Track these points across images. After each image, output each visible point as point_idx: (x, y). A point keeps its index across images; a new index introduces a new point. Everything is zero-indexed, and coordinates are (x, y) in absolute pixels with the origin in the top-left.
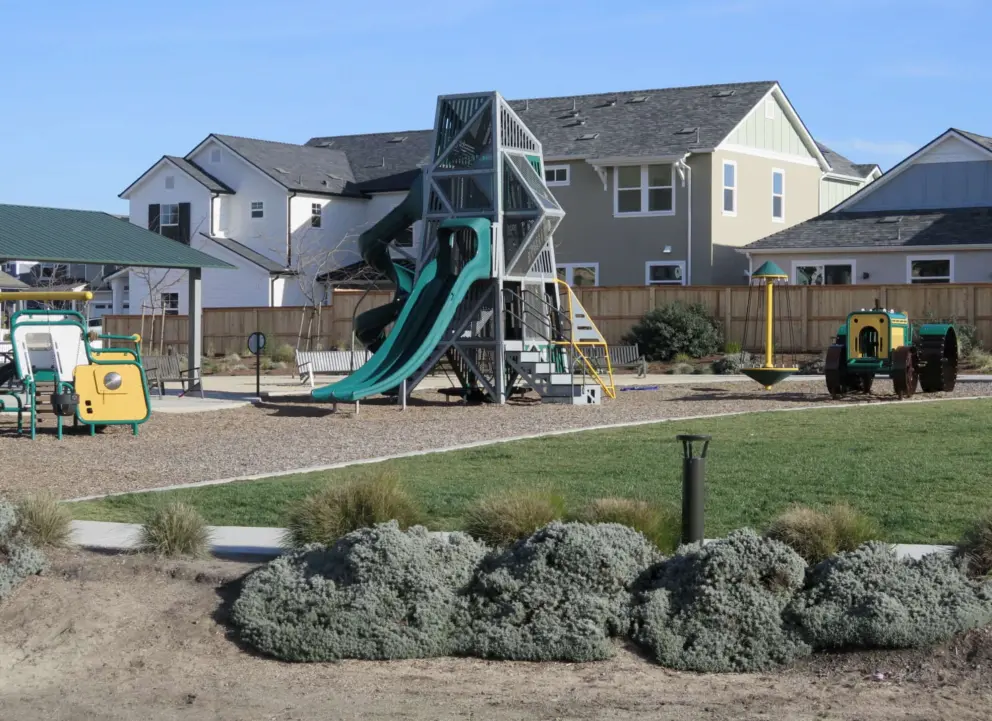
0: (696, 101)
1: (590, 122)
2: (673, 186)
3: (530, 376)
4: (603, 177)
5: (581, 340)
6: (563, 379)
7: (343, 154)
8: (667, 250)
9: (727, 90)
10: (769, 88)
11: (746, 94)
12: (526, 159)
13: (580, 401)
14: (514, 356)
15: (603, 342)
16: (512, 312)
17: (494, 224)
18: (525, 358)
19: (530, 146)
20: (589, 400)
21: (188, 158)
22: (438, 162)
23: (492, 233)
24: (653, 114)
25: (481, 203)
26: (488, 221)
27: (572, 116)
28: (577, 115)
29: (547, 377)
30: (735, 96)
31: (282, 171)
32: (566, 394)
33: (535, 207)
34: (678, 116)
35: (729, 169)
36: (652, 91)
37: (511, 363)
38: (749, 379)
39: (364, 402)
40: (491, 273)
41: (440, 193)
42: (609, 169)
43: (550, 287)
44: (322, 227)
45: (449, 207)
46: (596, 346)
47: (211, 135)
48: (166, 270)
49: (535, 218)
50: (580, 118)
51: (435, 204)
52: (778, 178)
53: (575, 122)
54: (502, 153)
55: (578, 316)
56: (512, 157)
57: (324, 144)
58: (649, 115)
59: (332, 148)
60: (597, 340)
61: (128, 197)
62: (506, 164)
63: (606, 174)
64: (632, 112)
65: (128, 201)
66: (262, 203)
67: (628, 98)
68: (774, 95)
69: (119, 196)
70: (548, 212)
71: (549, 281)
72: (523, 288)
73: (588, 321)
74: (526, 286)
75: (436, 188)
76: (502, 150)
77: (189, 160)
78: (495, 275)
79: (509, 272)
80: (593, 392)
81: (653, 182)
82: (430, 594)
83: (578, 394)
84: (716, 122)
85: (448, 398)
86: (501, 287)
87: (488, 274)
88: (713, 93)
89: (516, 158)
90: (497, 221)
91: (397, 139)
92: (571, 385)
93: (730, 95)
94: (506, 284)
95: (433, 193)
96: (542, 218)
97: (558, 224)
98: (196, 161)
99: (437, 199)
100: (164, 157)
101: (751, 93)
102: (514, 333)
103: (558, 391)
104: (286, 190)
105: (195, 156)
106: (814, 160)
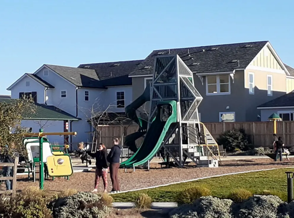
0: (237, 49)
1: (195, 58)
2: (229, 83)
3: (192, 157)
4: (202, 80)
5: (209, 144)
6: (203, 158)
7: (94, 70)
8: (228, 107)
9: (249, 45)
10: (265, 44)
11: (256, 46)
12: (187, 78)
13: (211, 166)
14: (186, 150)
15: (217, 145)
16: (185, 134)
17: (178, 102)
18: (190, 151)
19: (189, 74)
20: (214, 166)
21: (35, 74)
22: (155, 80)
23: (176, 106)
24: (220, 55)
25: (172, 95)
26: (175, 102)
27: (188, 56)
28: (189, 55)
29: (198, 158)
30: (252, 47)
31: (73, 79)
32: (206, 164)
33: (193, 96)
34: (230, 55)
35: (251, 76)
36: (219, 46)
37: (185, 153)
38: (268, 157)
39: (136, 168)
40: (177, 121)
41: (157, 92)
42: (204, 77)
43: (197, 125)
44: (89, 101)
45: (160, 96)
46: (214, 146)
47: (44, 65)
48: (47, 120)
49: (193, 100)
50: (191, 57)
51: (155, 95)
52: (269, 78)
53: (189, 58)
54: (180, 77)
55: (207, 135)
56: (183, 78)
57: (86, 67)
58: (218, 55)
59: (89, 68)
60: (214, 144)
61: (10, 90)
62: (181, 81)
63: (203, 79)
64: (211, 54)
65: (10, 91)
66: (65, 92)
67: (209, 49)
68: (268, 46)
69: (7, 89)
70: (197, 98)
71: (197, 122)
72: (188, 125)
73: (211, 137)
74: (189, 125)
75: (155, 90)
76: (179, 76)
77: (35, 75)
78: (178, 121)
79: (183, 120)
80: (215, 163)
81: (221, 81)
82: (225, 214)
83: (210, 163)
84: (245, 57)
85: (161, 166)
86: (181, 125)
87: (176, 121)
88: (242, 46)
89: (184, 78)
90: (178, 101)
91: (115, 65)
92: (208, 161)
93: (250, 47)
94: (183, 124)
95: (154, 91)
96: (195, 100)
97: (200, 102)
98: (38, 75)
99: (156, 93)
100: (26, 74)
101: (259, 46)
102: (185, 142)
103: (203, 163)
104: (76, 86)
105: (37, 73)
106: (283, 71)
